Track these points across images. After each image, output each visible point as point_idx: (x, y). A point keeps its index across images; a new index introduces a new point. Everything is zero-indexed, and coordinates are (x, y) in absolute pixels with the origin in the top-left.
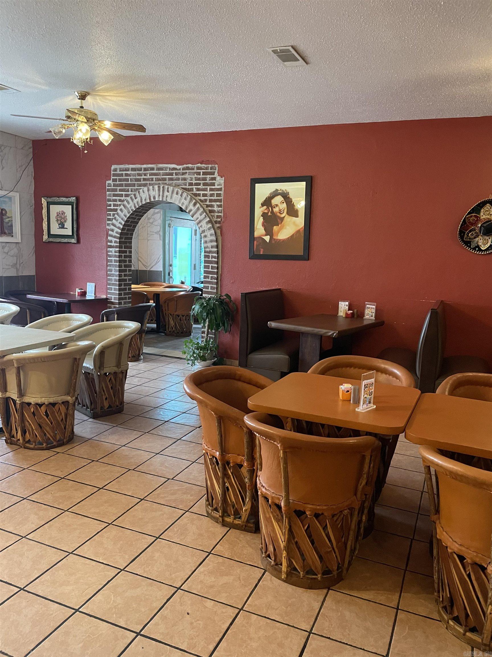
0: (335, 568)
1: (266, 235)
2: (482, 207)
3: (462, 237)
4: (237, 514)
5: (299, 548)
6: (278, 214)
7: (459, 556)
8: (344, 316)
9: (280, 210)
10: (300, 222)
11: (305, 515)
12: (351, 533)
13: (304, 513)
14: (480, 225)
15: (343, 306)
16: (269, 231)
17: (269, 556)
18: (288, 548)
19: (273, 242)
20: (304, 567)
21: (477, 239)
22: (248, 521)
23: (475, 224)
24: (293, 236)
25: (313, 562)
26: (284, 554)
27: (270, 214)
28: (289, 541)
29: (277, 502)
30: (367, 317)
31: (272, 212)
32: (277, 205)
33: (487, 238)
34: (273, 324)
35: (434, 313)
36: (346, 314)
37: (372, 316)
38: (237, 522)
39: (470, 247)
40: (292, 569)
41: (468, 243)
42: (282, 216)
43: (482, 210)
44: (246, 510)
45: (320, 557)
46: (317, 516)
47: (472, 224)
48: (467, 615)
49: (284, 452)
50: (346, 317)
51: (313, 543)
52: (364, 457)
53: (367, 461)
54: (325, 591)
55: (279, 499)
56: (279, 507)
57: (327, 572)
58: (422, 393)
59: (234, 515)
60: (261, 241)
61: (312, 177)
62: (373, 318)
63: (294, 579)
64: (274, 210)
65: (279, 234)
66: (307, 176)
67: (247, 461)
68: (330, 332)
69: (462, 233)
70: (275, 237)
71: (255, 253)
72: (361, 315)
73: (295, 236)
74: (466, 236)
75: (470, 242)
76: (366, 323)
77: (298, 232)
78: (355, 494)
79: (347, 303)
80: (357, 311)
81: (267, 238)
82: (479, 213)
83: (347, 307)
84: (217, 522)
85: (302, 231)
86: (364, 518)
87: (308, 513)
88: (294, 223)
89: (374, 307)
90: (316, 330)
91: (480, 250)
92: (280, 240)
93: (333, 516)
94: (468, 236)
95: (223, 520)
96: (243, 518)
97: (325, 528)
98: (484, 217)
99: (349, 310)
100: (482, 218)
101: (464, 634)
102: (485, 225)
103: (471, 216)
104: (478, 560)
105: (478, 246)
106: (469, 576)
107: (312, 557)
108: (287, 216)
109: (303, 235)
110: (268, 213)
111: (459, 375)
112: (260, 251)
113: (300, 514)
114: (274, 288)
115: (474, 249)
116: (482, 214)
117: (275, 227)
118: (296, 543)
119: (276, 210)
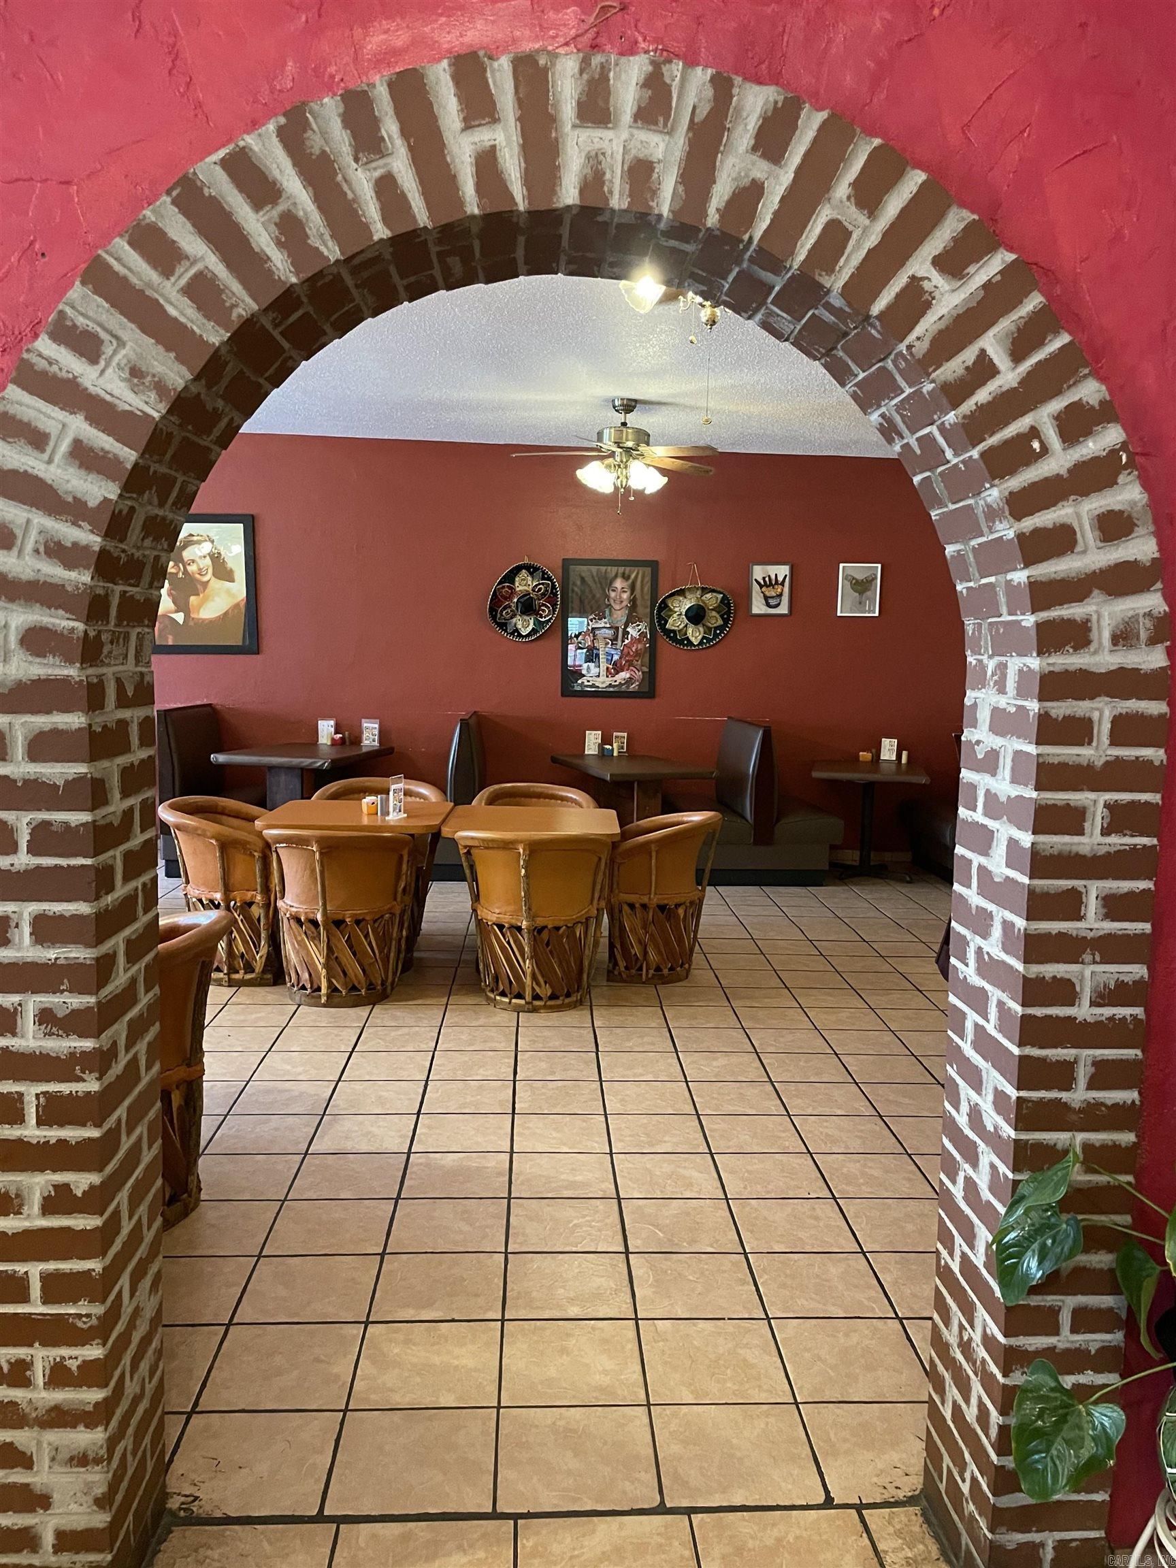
0: (380, 982)
1: (177, 611)
2: (516, 575)
3: (494, 618)
4: (249, 968)
5: (340, 964)
6: (198, 576)
7: (497, 925)
8: (329, 743)
9: (200, 569)
10: (239, 589)
11: (344, 925)
12: (394, 943)
13: (343, 921)
14: (515, 600)
15: (326, 730)
16: (182, 606)
17: (303, 988)
18: (327, 966)
19: (191, 623)
20: (345, 985)
21: (514, 620)
22: (264, 972)
23: (510, 598)
24: (226, 614)
25: (356, 976)
26: (324, 972)
27: (180, 575)
28: (328, 958)
29: (311, 916)
30: (366, 742)
31: (186, 572)
32: (193, 561)
33: (528, 618)
34: (219, 758)
35: (465, 724)
36: (333, 739)
37: (374, 741)
38: (248, 976)
39: (506, 631)
40: (333, 990)
41: (503, 626)
42: (205, 579)
43: (517, 579)
44: (261, 957)
45: (364, 971)
46: (358, 922)
47: (506, 599)
48: (511, 982)
49: (321, 854)
50: (332, 745)
51: (355, 955)
52: (401, 856)
53: (405, 858)
54: (368, 1008)
55: (313, 913)
56: (314, 923)
57: (371, 987)
58: (455, 805)
59: (244, 968)
60: (167, 622)
61: (253, 516)
62: (376, 743)
63: (336, 1000)
64: (189, 568)
65: (202, 610)
66: (246, 515)
67: (262, 892)
68: (315, 762)
69: (493, 611)
70: (192, 616)
71: (157, 643)
72: (356, 740)
73: (230, 615)
74: (499, 615)
75: (505, 624)
76: (364, 750)
77: (237, 605)
78: (395, 899)
79: (332, 723)
80: (350, 734)
81: (179, 617)
82: (513, 583)
83: (333, 730)
84: (221, 985)
85: (243, 604)
86: (404, 933)
87: (348, 920)
88: (228, 591)
89: (377, 726)
90: (296, 761)
91: (520, 635)
92: (203, 620)
93: (375, 921)
94: (502, 615)
95: (229, 979)
96: (257, 971)
97: (367, 936)
98: (521, 588)
99: (336, 733)
100: (517, 589)
101: (510, 1003)
102: (522, 600)
103: (504, 587)
104: (514, 922)
105: (517, 630)
106: (509, 943)
107: (355, 970)
108: (213, 578)
109: (243, 611)
110: (177, 574)
111: (496, 787)
112: (167, 639)
113: (339, 923)
114: (199, 703)
115: (512, 634)
116: (517, 584)
117: (192, 598)
118: (337, 958)
119: (192, 568)
